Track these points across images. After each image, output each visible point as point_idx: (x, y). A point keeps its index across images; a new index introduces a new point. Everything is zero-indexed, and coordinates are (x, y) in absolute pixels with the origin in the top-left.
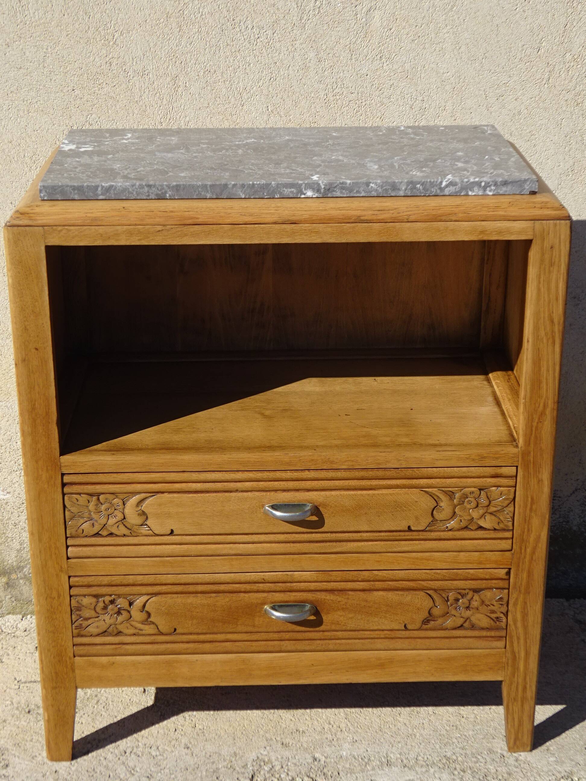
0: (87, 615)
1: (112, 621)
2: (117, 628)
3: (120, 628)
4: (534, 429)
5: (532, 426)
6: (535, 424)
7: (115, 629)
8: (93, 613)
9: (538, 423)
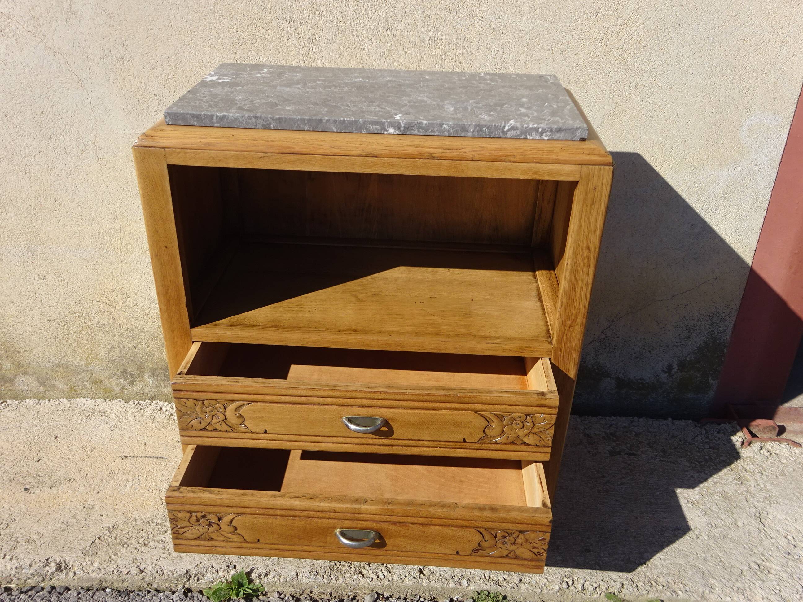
0: (183, 525)
1: (205, 530)
2: (209, 536)
3: (212, 535)
4: (566, 332)
5: (565, 330)
6: (567, 328)
7: (207, 536)
8: (187, 524)
9: (569, 327)
